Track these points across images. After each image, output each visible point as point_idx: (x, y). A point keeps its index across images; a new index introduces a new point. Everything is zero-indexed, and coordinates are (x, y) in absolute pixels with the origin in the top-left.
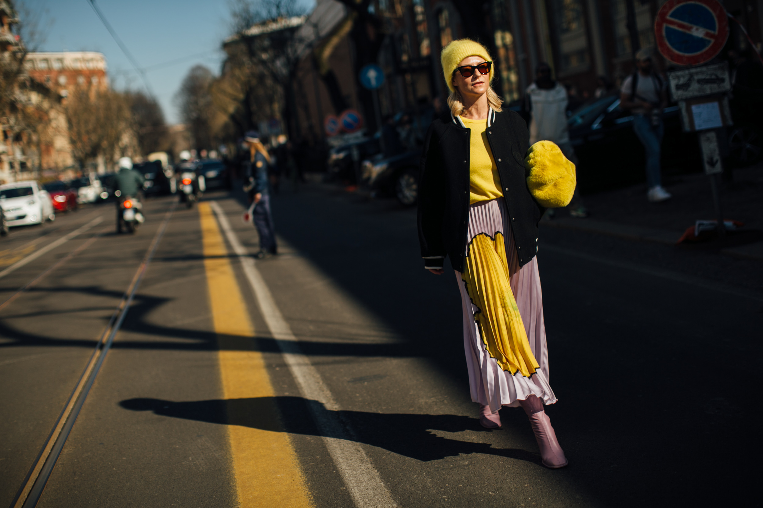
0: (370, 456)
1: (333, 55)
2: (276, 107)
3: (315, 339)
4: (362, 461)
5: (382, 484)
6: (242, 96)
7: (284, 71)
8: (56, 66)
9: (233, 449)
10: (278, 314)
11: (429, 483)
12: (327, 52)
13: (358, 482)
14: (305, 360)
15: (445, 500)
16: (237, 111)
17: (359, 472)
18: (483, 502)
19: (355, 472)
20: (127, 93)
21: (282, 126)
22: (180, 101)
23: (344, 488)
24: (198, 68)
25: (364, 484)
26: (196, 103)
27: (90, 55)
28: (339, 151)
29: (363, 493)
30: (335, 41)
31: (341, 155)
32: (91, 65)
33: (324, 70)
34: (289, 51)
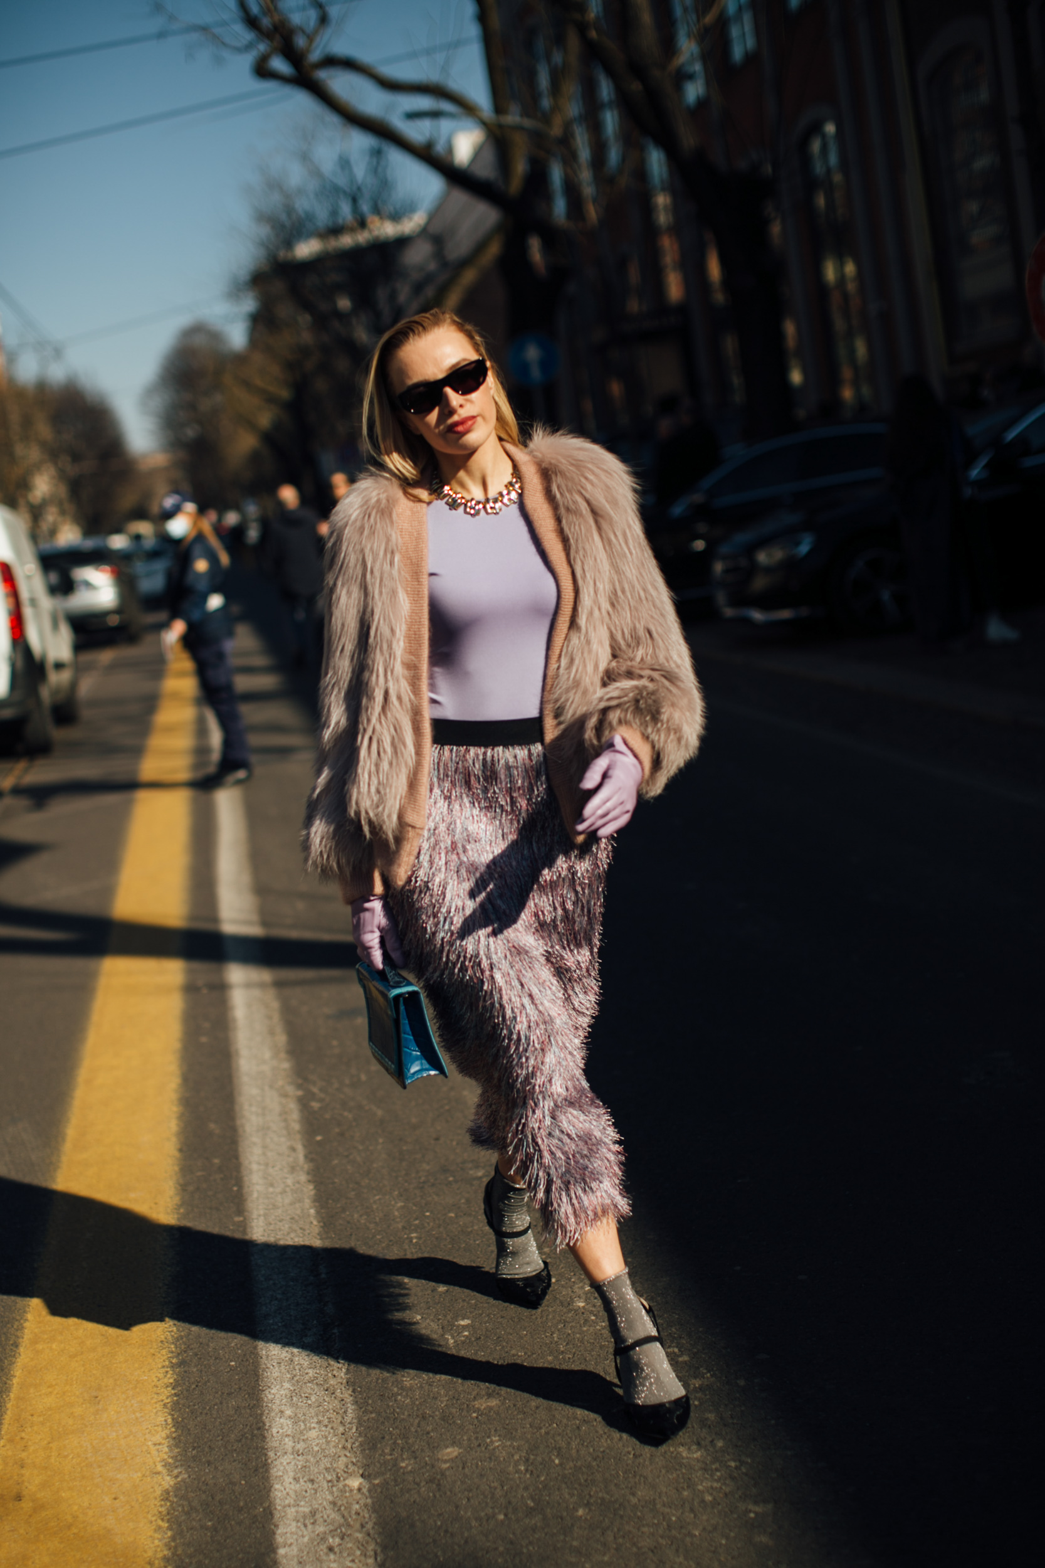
0: (312, 1160)
3: (294, 934)
4: (293, 1169)
5: (312, 1211)
9: (68, 1146)
10: (246, 878)
11: (398, 1210)
13: (271, 1206)
14: (265, 975)
15: (411, 1241)
16: (277, 424)
17: (279, 1190)
18: (478, 1245)
19: (271, 1190)
20: (42, 387)
23: (241, 1219)
25: (280, 1211)
26: (193, 406)
29: (272, 1227)
30: (470, 276)
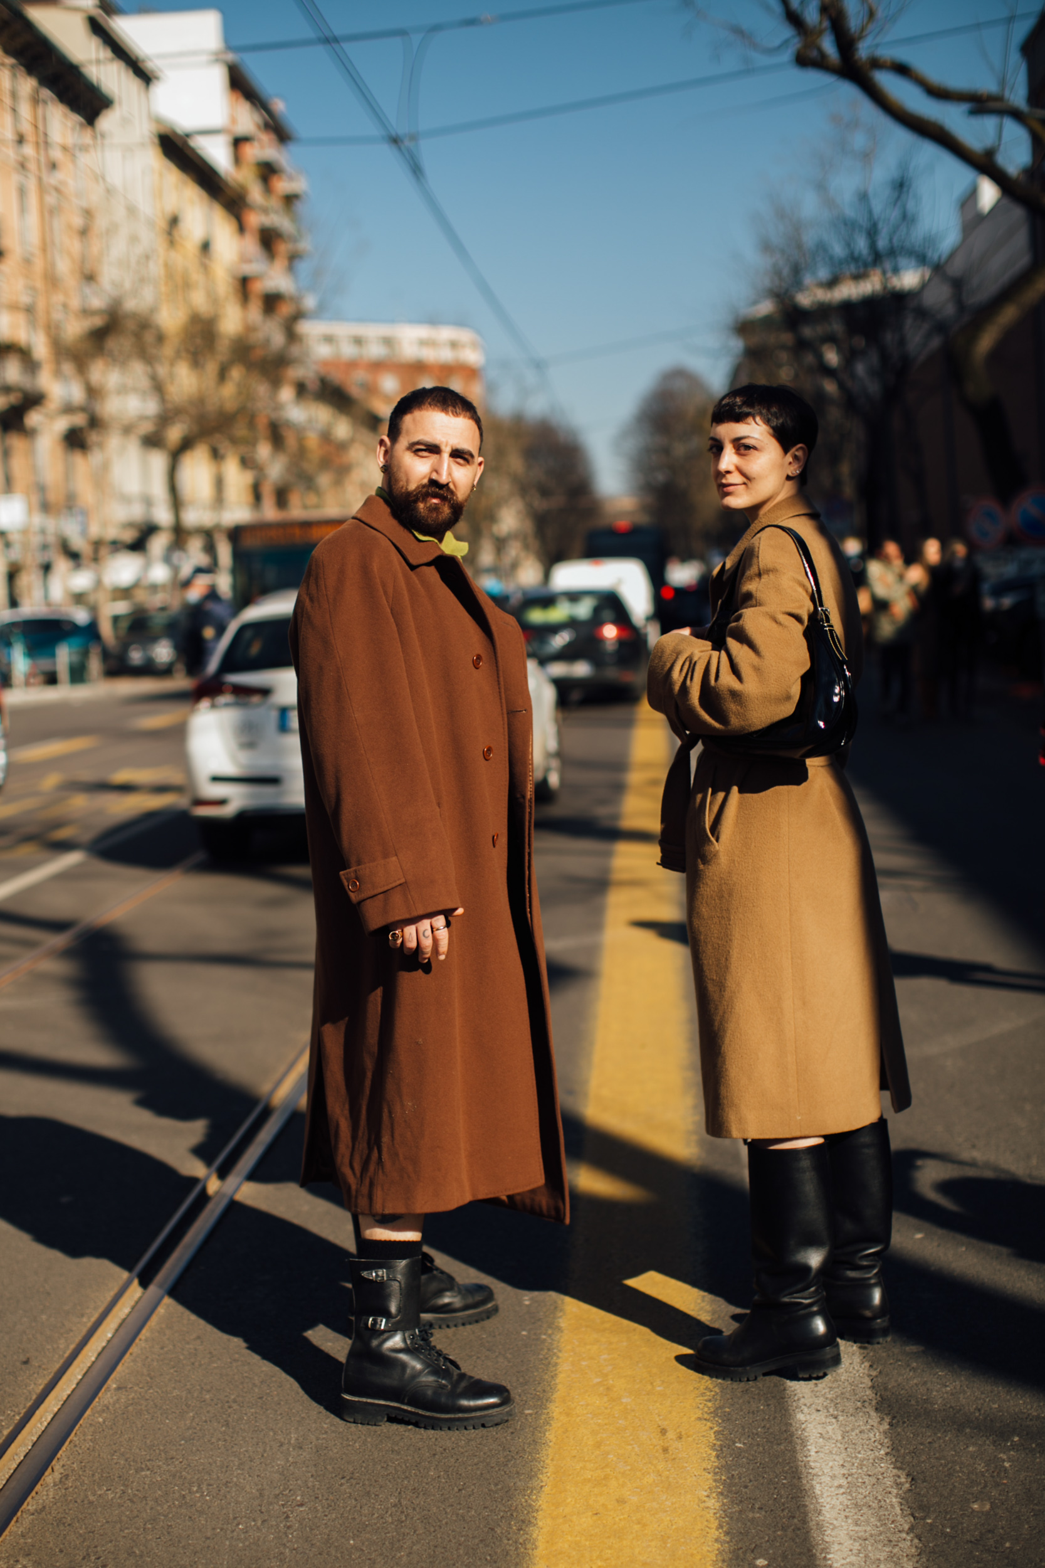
1: (996, 354)
2: (845, 469)
7: (873, 388)
8: (375, 351)
12: (986, 342)
21: (858, 517)
22: (632, 444)
24: (678, 373)
27: (446, 333)
28: (999, 590)
30: (1009, 314)
31: (1007, 602)
32: (445, 355)
34: (889, 337)
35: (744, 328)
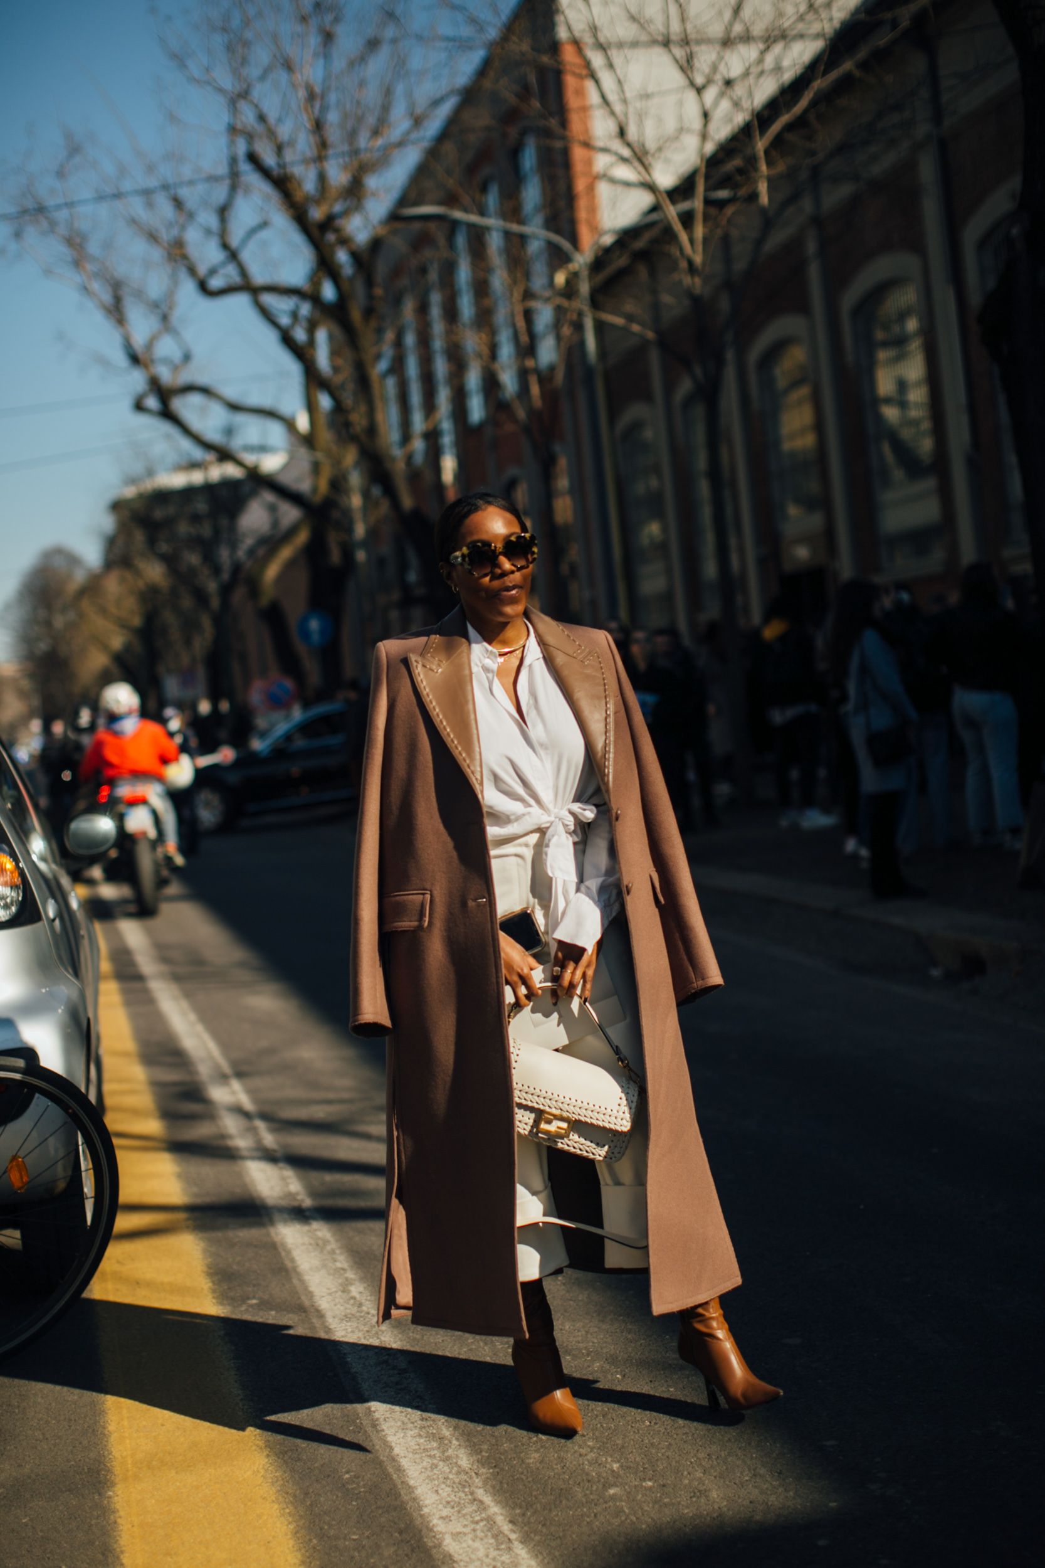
6: (137, 621)
16: (128, 648)
22: (16, 616)
24: (59, 551)
26: (48, 624)
30: (287, 552)
33: (264, 601)
35: (117, 506)
